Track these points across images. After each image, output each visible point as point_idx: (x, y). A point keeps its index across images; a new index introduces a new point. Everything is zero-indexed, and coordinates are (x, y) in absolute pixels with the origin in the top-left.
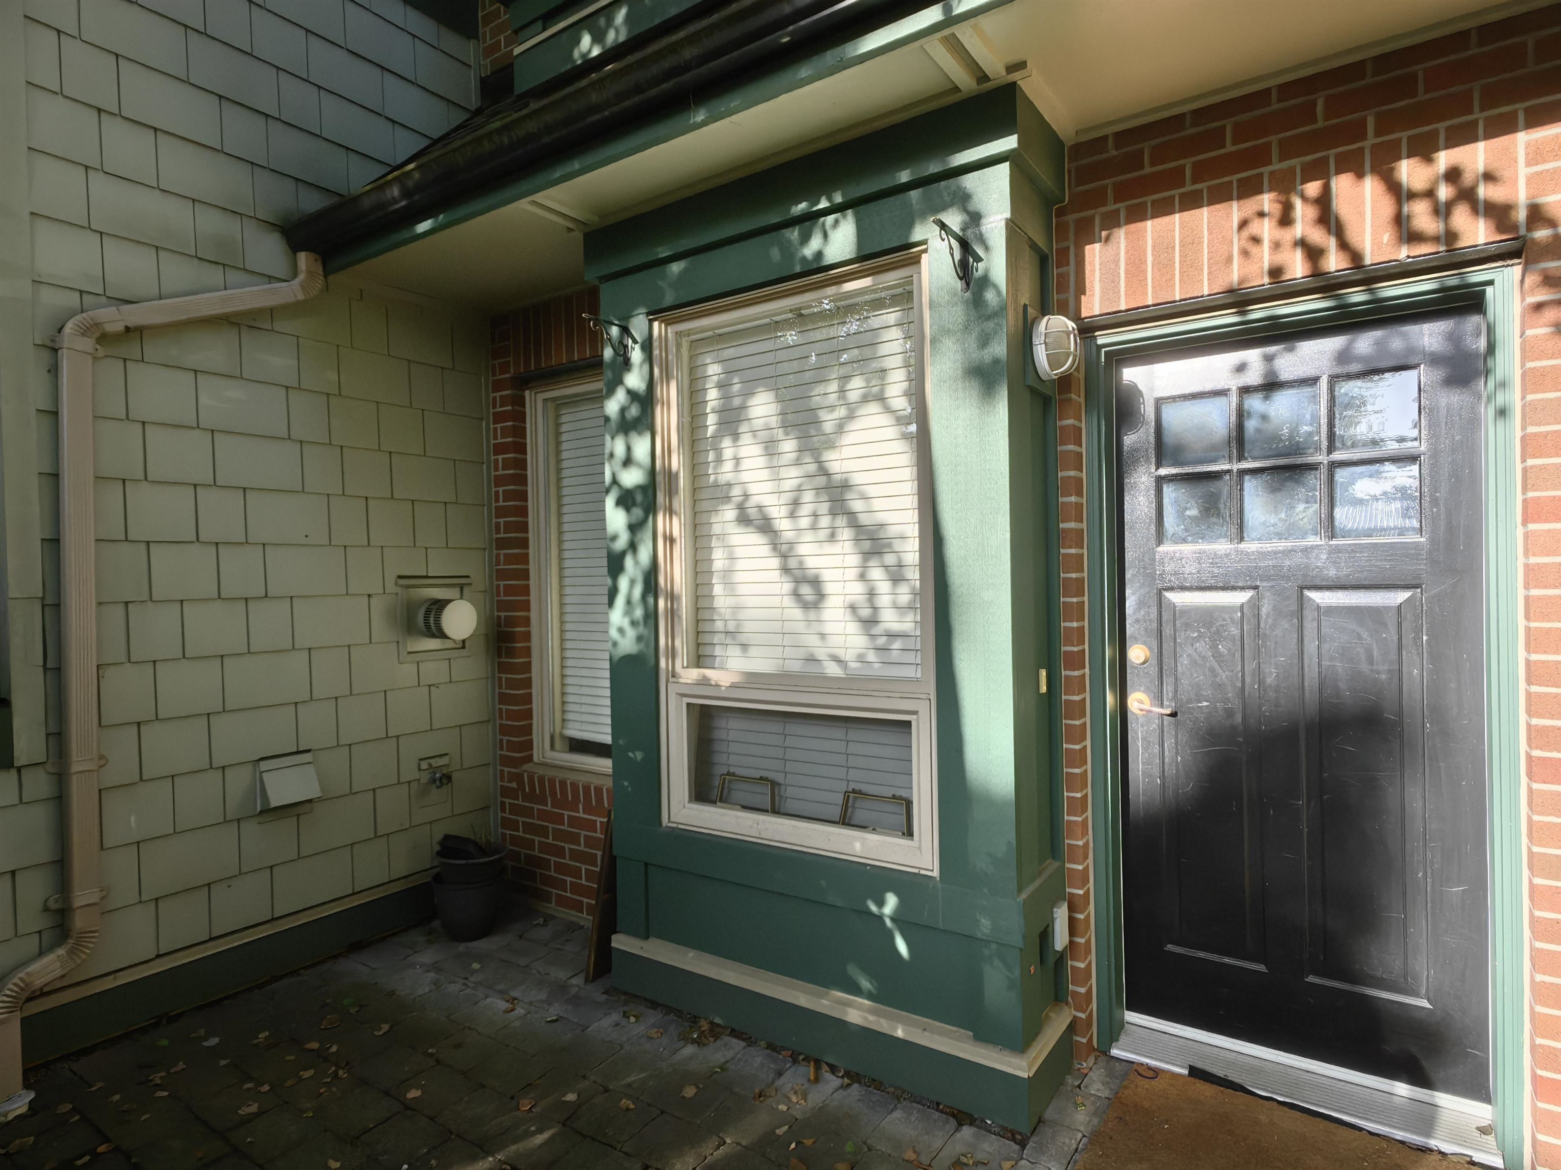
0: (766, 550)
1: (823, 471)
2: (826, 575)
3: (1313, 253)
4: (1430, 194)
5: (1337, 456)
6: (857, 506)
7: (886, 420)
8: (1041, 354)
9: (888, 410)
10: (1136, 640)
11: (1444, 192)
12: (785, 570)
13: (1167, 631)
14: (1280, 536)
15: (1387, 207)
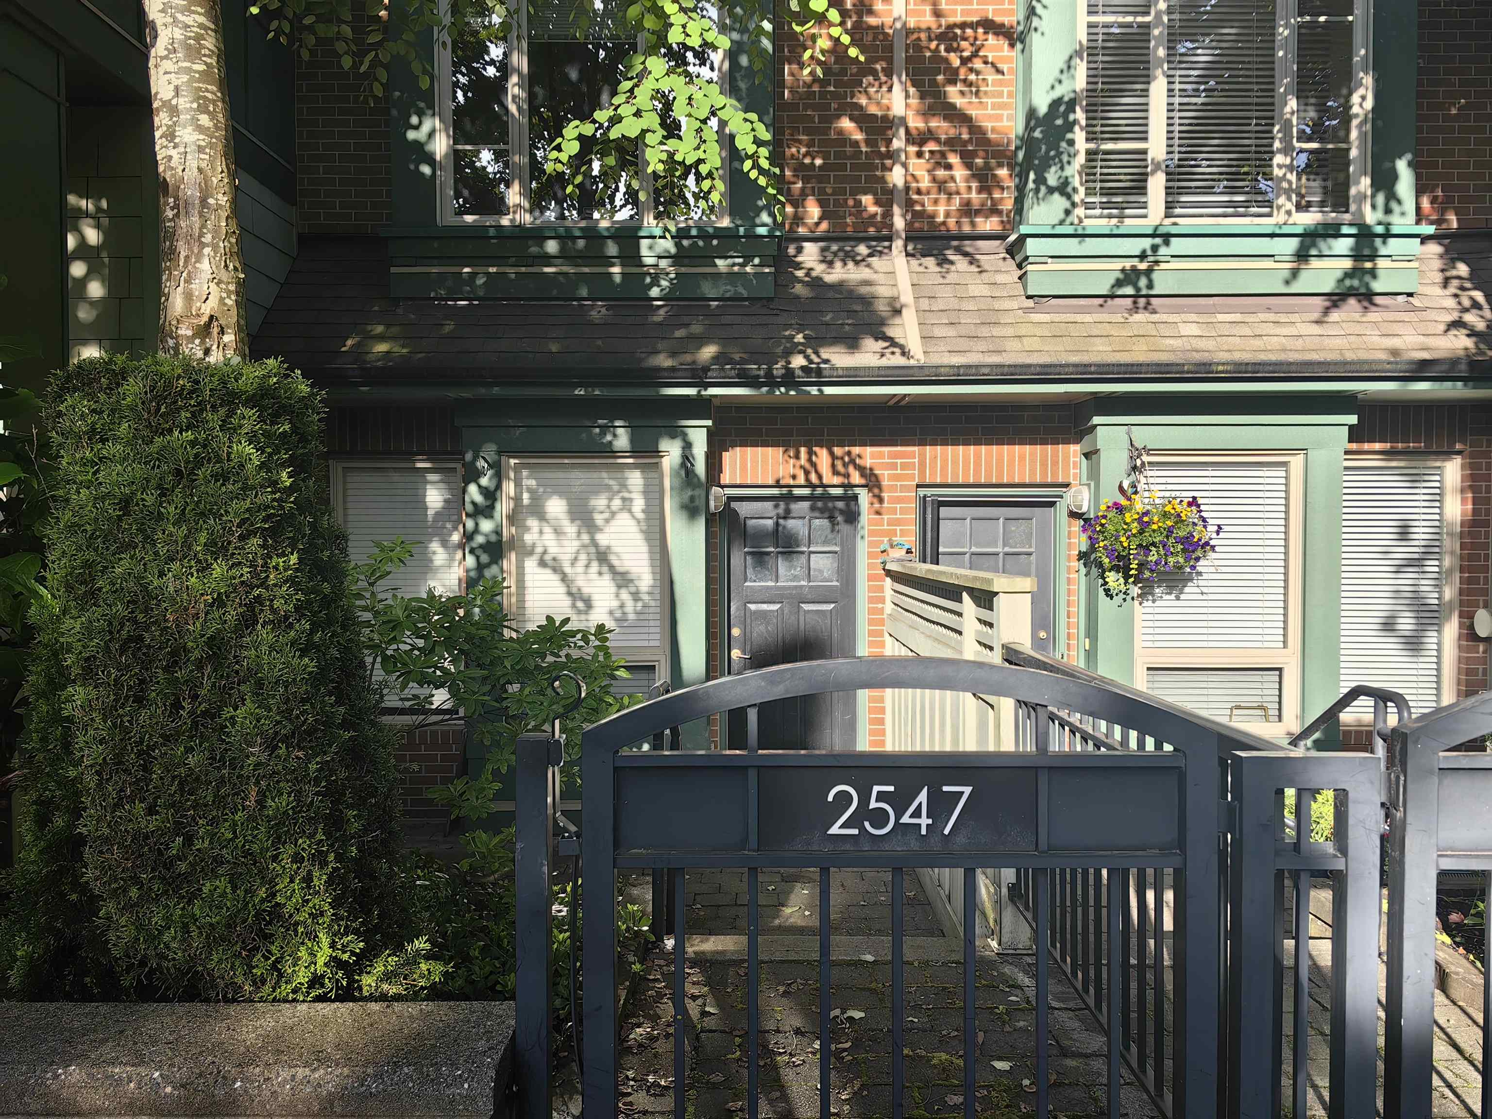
0: (558, 583)
1: (594, 543)
2: (595, 597)
3: (807, 473)
4: (842, 458)
5: (811, 549)
6: (615, 562)
7: (633, 523)
8: (712, 504)
9: (634, 517)
10: (735, 626)
11: (847, 459)
12: (569, 594)
13: (748, 621)
14: (791, 581)
15: (830, 461)
